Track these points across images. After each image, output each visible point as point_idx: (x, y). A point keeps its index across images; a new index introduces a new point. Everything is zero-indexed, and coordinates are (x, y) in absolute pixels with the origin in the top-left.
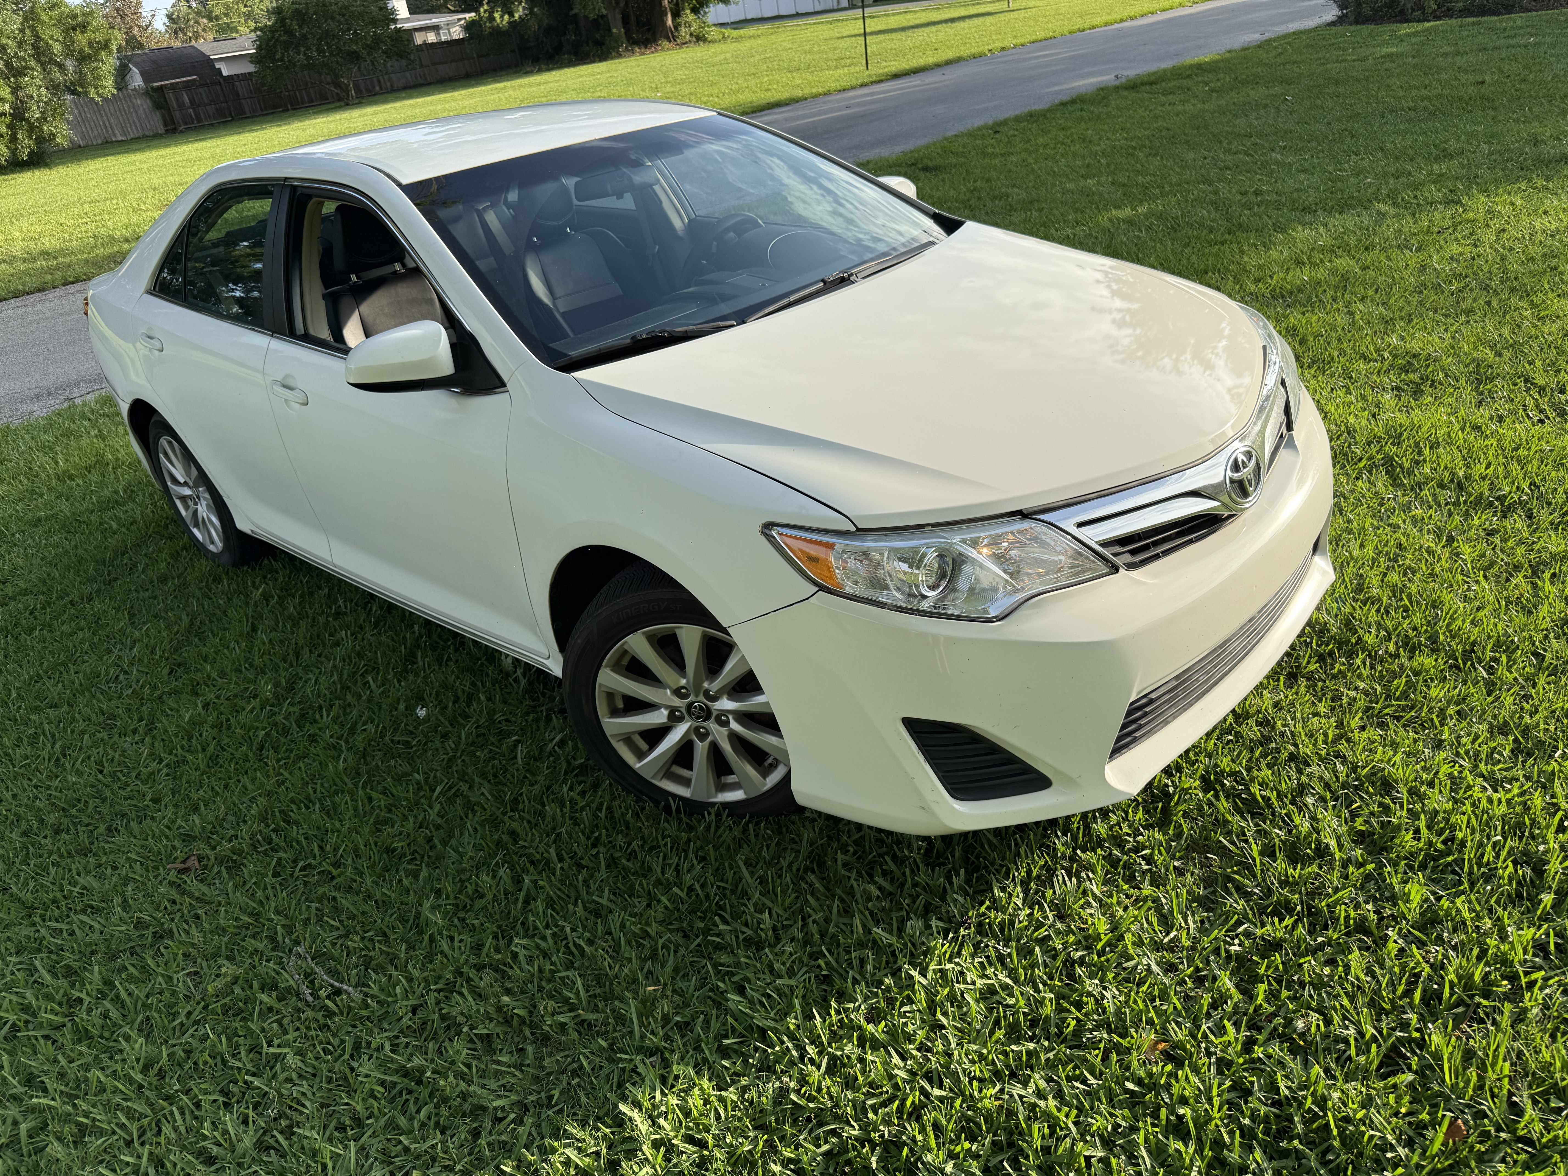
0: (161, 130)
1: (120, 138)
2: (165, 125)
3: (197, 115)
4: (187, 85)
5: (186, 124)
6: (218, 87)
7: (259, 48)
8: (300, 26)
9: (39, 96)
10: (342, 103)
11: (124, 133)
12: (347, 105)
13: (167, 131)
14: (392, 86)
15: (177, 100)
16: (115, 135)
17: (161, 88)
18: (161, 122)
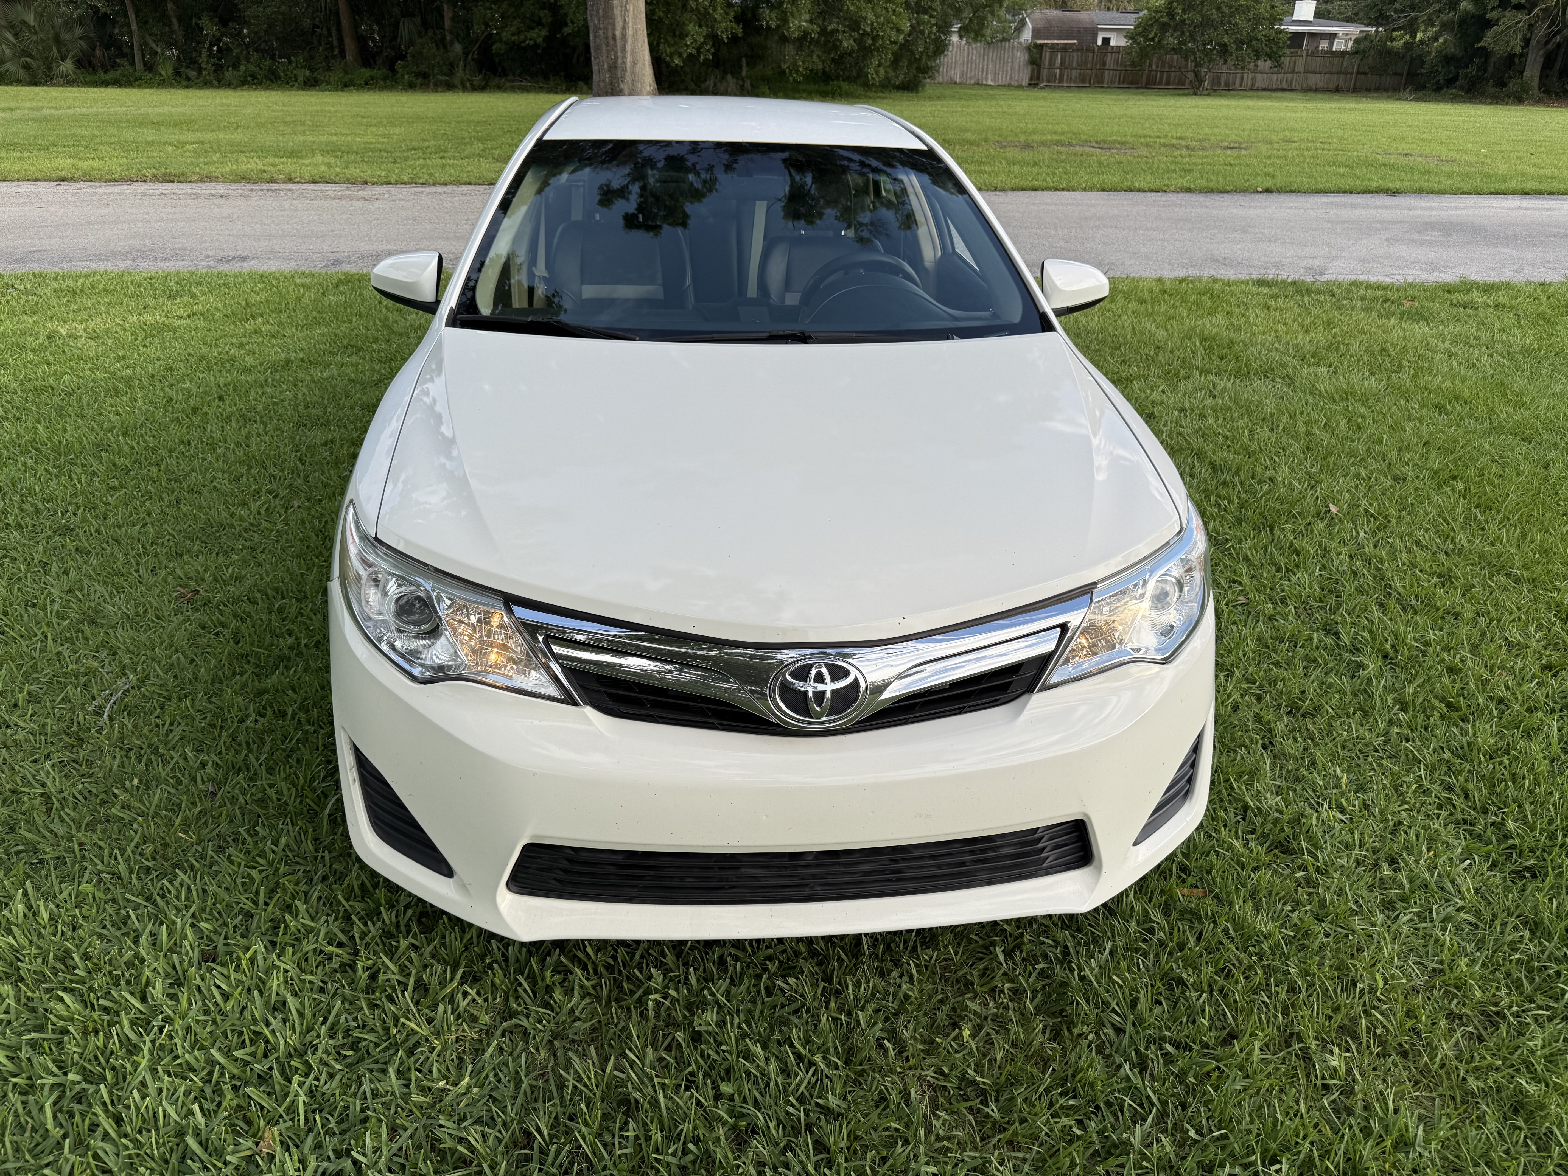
0: (1025, 82)
1: (990, 82)
2: (1031, 79)
3: (1062, 76)
4: (1065, 48)
5: (1048, 81)
6: (1090, 55)
7: (1137, 27)
8: (1184, 11)
9: (930, 33)
10: (1191, 91)
11: (994, 80)
12: (1195, 94)
13: (1030, 84)
14: (1253, 85)
15: (1051, 59)
16: (986, 79)
17: (1042, 45)
18: (1028, 75)
